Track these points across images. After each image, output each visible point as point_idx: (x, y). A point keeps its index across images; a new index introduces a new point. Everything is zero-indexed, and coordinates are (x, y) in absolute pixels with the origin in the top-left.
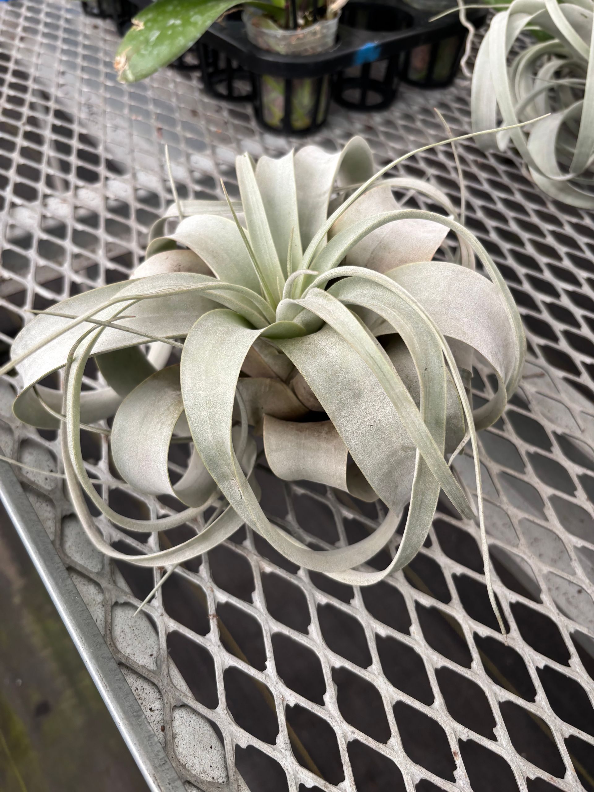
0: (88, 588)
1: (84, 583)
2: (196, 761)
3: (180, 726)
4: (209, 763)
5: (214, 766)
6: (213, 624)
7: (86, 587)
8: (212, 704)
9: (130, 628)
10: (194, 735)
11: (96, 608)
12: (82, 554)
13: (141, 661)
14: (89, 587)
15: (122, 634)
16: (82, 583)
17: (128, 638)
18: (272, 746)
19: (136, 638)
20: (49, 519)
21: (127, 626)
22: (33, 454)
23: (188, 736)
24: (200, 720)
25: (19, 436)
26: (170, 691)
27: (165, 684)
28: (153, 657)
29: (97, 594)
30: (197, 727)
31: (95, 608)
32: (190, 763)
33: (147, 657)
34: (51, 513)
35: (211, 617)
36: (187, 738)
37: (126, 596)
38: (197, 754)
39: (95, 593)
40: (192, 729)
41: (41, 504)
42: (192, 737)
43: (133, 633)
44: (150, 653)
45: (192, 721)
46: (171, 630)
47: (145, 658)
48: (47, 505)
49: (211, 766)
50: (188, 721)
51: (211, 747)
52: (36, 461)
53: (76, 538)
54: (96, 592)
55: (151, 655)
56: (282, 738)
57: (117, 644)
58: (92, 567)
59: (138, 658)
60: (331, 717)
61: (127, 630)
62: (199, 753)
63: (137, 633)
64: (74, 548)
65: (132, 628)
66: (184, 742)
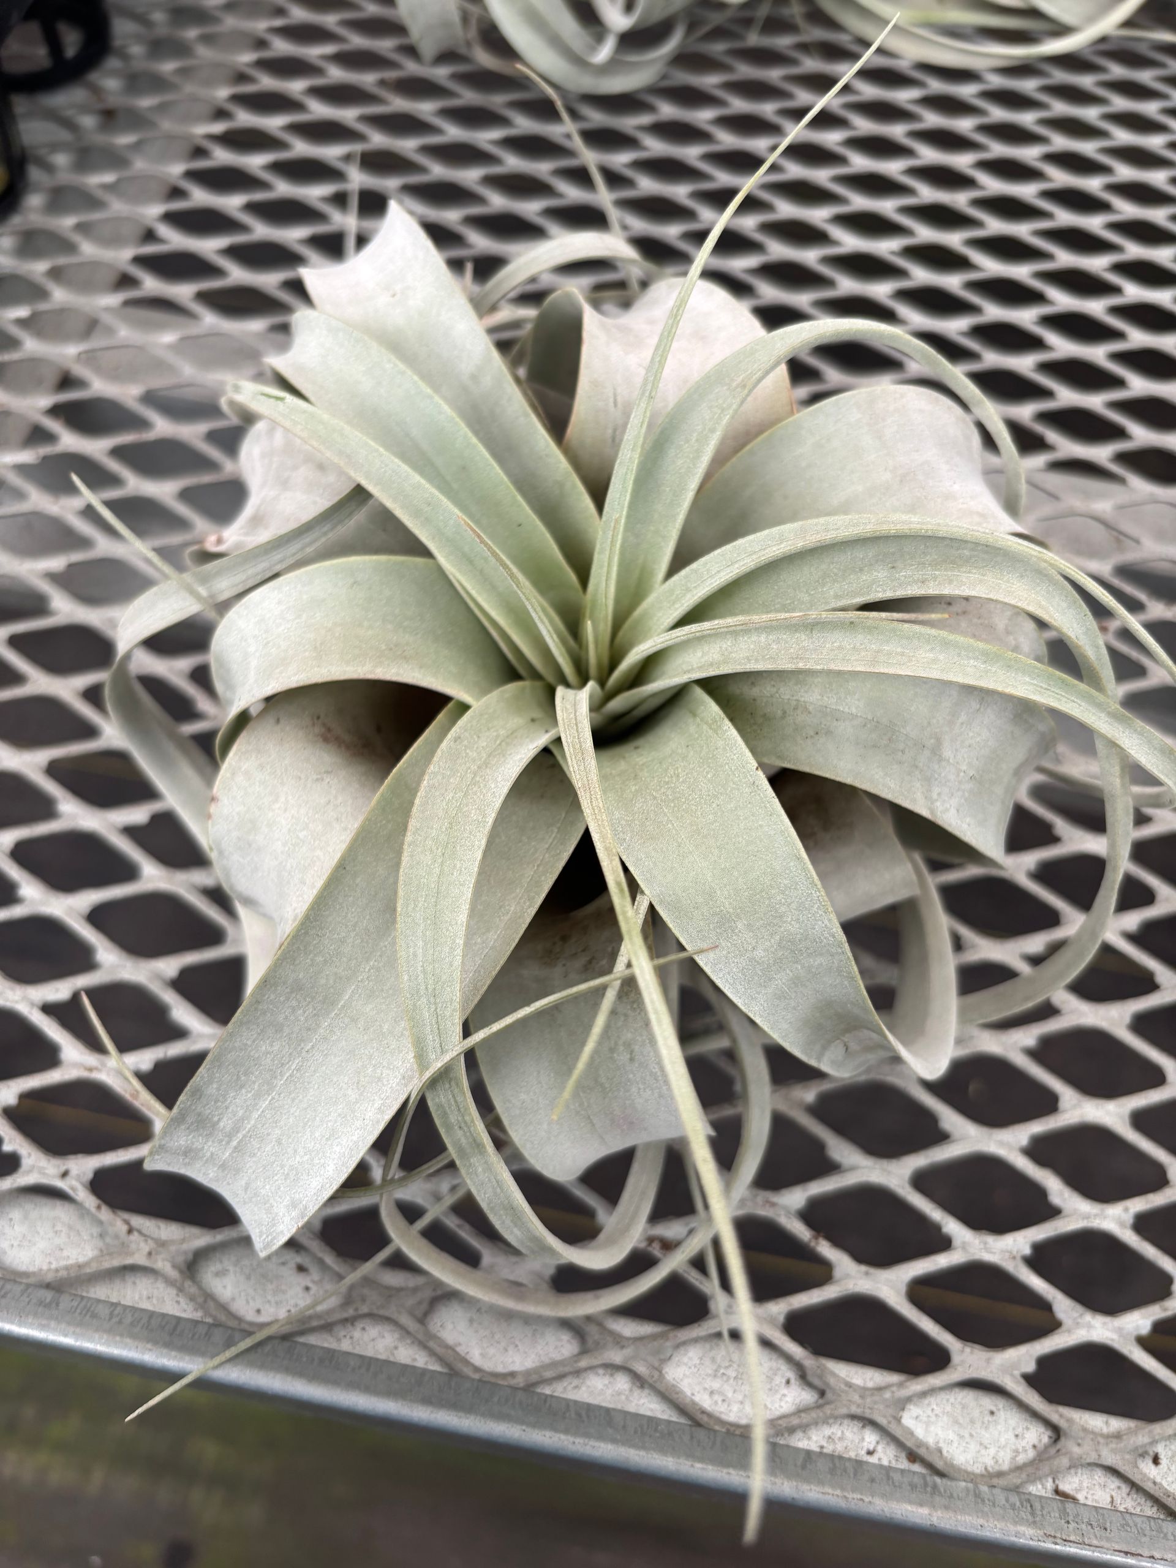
0: (588, 1387)
1: (573, 1385)
2: (992, 1451)
3: (927, 1430)
4: (1010, 1435)
5: (1019, 1431)
6: (826, 1249)
7: (584, 1388)
8: (939, 1359)
9: (715, 1376)
10: (956, 1422)
11: (635, 1402)
12: (517, 1346)
13: (783, 1404)
14: (588, 1383)
15: (716, 1397)
16: (570, 1388)
17: (730, 1394)
18: (1059, 1330)
19: (740, 1382)
20: (396, 1348)
21: (710, 1378)
22: (227, 1270)
23: (951, 1431)
24: (943, 1396)
25: (174, 1266)
26: (875, 1403)
27: (859, 1401)
28: (793, 1381)
29: (612, 1380)
30: (948, 1408)
31: (633, 1404)
32: (990, 1463)
33: (785, 1391)
34: (386, 1335)
35: (813, 1244)
36: (951, 1436)
37: (667, 1339)
38: (986, 1442)
39: (607, 1382)
40: (945, 1418)
41: (351, 1338)
42: (956, 1428)
43: (729, 1378)
44: (784, 1381)
45: (935, 1407)
46: (781, 1319)
47: (784, 1395)
48: (364, 1329)
49: (1017, 1436)
50: (929, 1412)
51: (992, 1413)
52: (248, 1278)
53: (477, 1331)
54: (606, 1380)
55: (788, 1382)
56: (1062, 1305)
57: (724, 1417)
58: (556, 1347)
59: (777, 1405)
60: (1087, 1217)
61: (716, 1385)
62: (986, 1436)
63: (734, 1374)
64: (492, 1351)
65: (719, 1374)
66: (955, 1444)
